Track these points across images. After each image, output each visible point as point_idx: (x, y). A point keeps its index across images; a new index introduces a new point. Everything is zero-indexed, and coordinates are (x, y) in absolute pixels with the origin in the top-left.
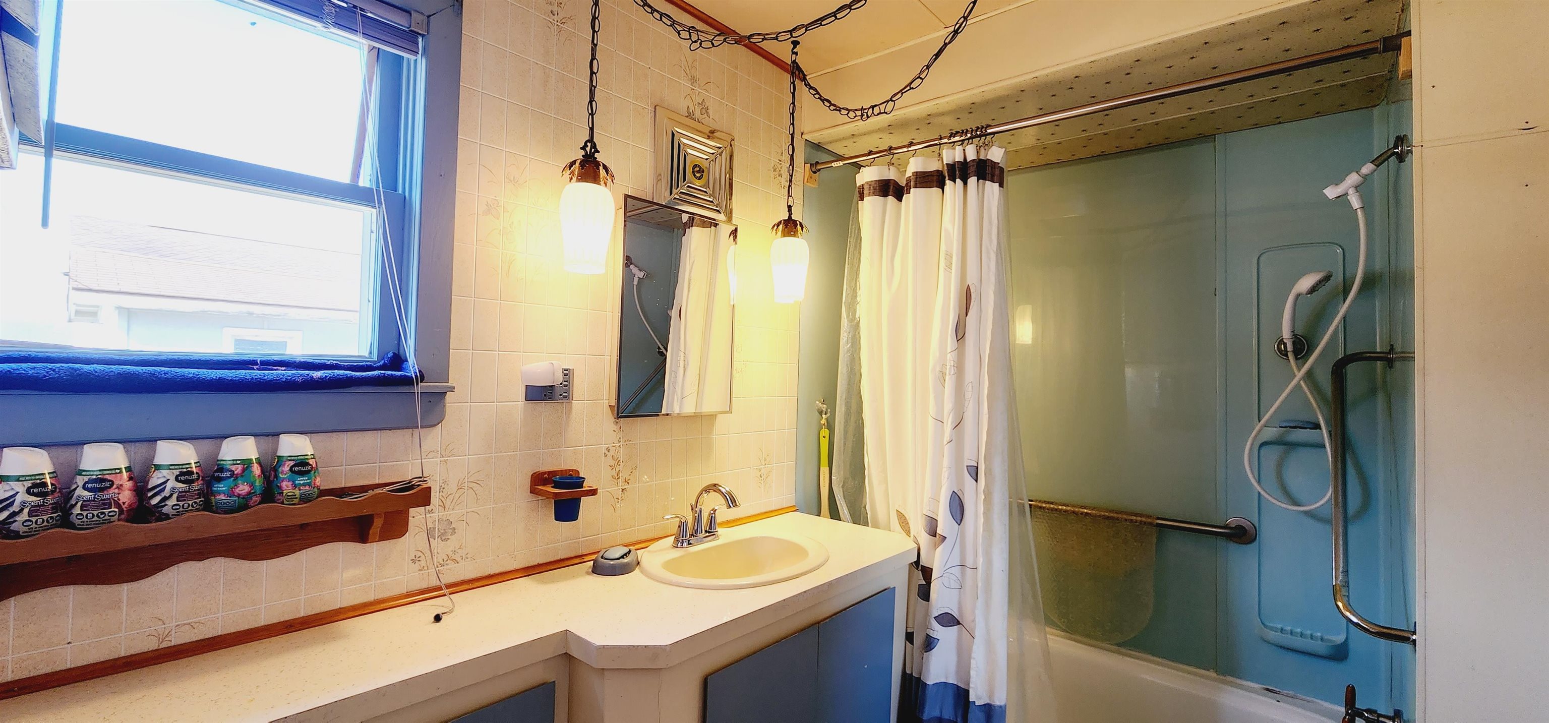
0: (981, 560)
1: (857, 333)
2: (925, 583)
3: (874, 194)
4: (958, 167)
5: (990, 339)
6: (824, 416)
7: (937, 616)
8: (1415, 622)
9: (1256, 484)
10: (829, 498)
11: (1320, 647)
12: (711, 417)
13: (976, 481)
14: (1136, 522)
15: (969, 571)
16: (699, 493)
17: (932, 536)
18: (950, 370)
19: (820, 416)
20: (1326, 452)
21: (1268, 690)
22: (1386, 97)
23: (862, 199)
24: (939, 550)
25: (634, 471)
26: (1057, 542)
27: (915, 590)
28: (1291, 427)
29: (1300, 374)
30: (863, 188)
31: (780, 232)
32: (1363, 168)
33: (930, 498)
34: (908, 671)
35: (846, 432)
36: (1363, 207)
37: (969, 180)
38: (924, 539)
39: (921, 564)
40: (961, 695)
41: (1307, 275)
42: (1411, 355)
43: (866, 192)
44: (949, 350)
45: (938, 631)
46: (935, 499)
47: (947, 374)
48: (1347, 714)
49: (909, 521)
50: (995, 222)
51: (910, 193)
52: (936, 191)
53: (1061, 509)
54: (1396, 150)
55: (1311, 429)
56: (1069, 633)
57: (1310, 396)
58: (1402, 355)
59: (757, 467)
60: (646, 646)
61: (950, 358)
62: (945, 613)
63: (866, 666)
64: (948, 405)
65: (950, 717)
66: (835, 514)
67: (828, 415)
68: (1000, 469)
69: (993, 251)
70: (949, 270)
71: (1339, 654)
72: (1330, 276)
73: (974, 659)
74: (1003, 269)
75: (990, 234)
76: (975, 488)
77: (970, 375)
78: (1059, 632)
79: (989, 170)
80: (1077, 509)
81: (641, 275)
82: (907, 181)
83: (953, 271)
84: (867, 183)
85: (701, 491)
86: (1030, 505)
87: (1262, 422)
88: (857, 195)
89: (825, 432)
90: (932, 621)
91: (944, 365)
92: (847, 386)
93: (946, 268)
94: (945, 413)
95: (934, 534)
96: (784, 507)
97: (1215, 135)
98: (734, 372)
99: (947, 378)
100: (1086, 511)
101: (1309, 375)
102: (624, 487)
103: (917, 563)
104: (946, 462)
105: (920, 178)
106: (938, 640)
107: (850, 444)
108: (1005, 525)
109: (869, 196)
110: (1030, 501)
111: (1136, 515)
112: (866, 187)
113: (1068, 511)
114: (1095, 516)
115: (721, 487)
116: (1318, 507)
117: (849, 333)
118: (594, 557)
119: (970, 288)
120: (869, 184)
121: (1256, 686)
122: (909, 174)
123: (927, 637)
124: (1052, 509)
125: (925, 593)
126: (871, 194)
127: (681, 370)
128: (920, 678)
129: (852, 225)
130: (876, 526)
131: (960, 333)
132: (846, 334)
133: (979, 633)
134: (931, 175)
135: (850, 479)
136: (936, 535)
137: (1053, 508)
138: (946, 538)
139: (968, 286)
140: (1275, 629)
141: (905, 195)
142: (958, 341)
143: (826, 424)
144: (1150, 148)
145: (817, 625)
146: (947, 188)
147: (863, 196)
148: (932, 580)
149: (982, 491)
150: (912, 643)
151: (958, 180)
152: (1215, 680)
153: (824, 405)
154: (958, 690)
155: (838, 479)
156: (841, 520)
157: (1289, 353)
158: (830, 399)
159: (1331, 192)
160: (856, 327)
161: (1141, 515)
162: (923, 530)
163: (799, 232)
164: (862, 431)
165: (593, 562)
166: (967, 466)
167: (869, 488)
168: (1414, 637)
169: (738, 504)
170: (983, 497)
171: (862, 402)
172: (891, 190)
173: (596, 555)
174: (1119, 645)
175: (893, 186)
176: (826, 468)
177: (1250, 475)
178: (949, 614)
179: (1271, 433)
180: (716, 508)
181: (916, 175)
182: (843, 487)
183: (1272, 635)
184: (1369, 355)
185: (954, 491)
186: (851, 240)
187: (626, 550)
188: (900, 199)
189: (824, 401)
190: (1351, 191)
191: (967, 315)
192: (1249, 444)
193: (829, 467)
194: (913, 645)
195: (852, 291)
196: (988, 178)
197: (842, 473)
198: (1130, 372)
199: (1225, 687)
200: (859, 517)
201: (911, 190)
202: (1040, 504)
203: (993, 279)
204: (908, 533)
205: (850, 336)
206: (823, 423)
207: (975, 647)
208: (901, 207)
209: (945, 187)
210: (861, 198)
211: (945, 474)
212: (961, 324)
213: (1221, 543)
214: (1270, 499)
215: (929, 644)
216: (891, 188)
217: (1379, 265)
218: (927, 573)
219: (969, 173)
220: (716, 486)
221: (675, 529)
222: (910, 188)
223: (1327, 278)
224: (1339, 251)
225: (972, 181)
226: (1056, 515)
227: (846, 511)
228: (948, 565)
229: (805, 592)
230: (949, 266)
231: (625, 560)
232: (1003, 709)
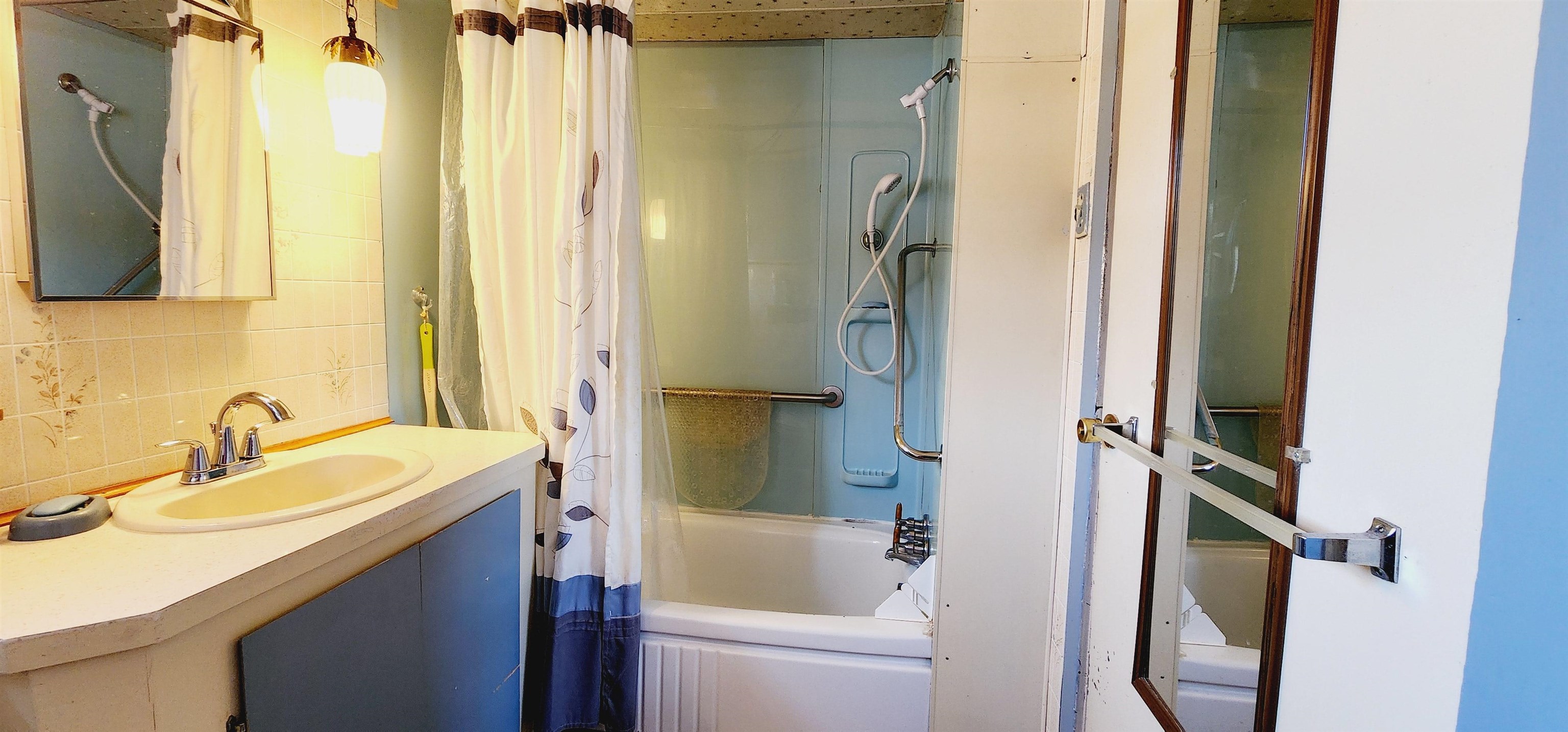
0: (614, 447)
1: (462, 204)
2: (555, 480)
3: (477, 27)
4: (580, 11)
5: (620, 214)
6: (424, 307)
7: (569, 511)
8: (942, 445)
9: (844, 355)
10: (437, 405)
11: (881, 481)
12: (242, 305)
13: (608, 367)
14: (755, 399)
15: (602, 460)
16: (224, 406)
17: (562, 430)
18: (576, 247)
19: (419, 308)
20: (892, 326)
21: (847, 521)
22: (942, 29)
23: (461, 33)
24: (570, 442)
25: (89, 384)
26: (689, 425)
27: (544, 489)
28: (870, 307)
29: (877, 262)
30: (462, 19)
31: (339, 54)
32: (927, 83)
33: (558, 389)
34: (539, 574)
35: (453, 324)
36: (925, 117)
37: (593, 28)
38: (553, 434)
39: (550, 460)
40: (597, 584)
41: (886, 176)
42: (948, 247)
43: (466, 23)
44: (575, 225)
45: (570, 526)
46: (565, 391)
47: (574, 251)
48: (897, 524)
49: (535, 418)
50: (623, 82)
51: (523, 35)
52: (555, 36)
53: (692, 394)
54: (948, 71)
55: (882, 308)
56: (699, 506)
57: (883, 280)
58: (944, 246)
59: (327, 372)
60: (111, 622)
61: (577, 234)
62: (578, 507)
63: (487, 579)
64: (576, 286)
65: (585, 609)
66: (444, 421)
67: (430, 306)
68: (632, 351)
69: (622, 116)
70: (572, 132)
71: (892, 483)
72: (901, 178)
73: (609, 545)
74: (632, 136)
75: (618, 95)
76: (607, 375)
77: (599, 253)
78: (692, 508)
79: (615, 21)
80: (706, 393)
81: (104, 108)
82: (519, 18)
83: (578, 135)
84: (466, 11)
85: (227, 404)
86: (664, 393)
87: (850, 303)
88: (453, 28)
89: (427, 327)
90: (563, 517)
91: (570, 242)
92: (451, 268)
93: (569, 129)
94: (572, 295)
95: (563, 427)
96: (373, 420)
97: (824, 39)
98: (276, 245)
99: (574, 256)
100: (714, 393)
101: (883, 261)
102: (70, 409)
103: (545, 460)
104: (574, 348)
105: (535, 16)
106: (571, 535)
107: (459, 338)
108: (638, 409)
109: (470, 29)
110: (663, 389)
111: (755, 392)
112: (465, 17)
113: (698, 395)
114: (722, 398)
115: (263, 396)
116: (882, 373)
117: (451, 202)
118: (9, 519)
119: (596, 156)
120: (470, 13)
121: (840, 519)
122: (521, 11)
123: (558, 535)
124: (684, 395)
125: (555, 491)
126: (473, 26)
127: (189, 247)
128: (552, 578)
129: (449, 65)
130: (497, 428)
131: (587, 205)
132: (447, 205)
133: (613, 520)
134: (549, 16)
135: (462, 379)
136: (565, 427)
137: (686, 394)
138: (576, 429)
139: (595, 153)
140: (853, 473)
141: (517, 37)
142: (584, 216)
143: (428, 317)
144: (771, 41)
145: (418, 546)
146: (568, 34)
147: (463, 29)
148: (563, 475)
149: (614, 376)
150: (542, 544)
151: (580, 26)
152: (811, 521)
153: (424, 295)
154: (593, 579)
155: (446, 380)
156: (452, 427)
157: (870, 244)
158: (430, 287)
159: (906, 101)
160: (460, 196)
161: (759, 392)
162: (552, 427)
163: (369, 61)
164: (475, 323)
165: (9, 526)
166: (598, 352)
167: (487, 387)
168: (941, 456)
169: (290, 415)
170: (615, 383)
171: (473, 288)
172: (499, 27)
173: (15, 516)
174: (740, 509)
175: (502, 23)
176: (430, 369)
177: (840, 347)
178: (582, 507)
179: (856, 313)
180: (257, 426)
181: (531, 12)
182: (453, 389)
183: (852, 478)
184: (921, 246)
185: (584, 380)
186: (449, 85)
187: (86, 498)
188: (511, 40)
189: (423, 289)
190: (918, 102)
191: (594, 187)
192: (841, 321)
193: (435, 368)
194: (544, 546)
195: (453, 150)
196: (615, 30)
197: (451, 372)
198: (751, 272)
199: (821, 525)
200: (475, 421)
201: (524, 29)
202: (673, 392)
203: (622, 148)
204: (534, 430)
205: (453, 206)
206: (424, 316)
207: (609, 534)
208: (513, 50)
209: (566, 33)
210: (460, 31)
211: (574, 362)
212: (589, 197)
213: (819, 407)
214: (855, 368)
215: (561, 540)
216: (500, 25)
217: (930, 175)
218: (557, 469)
219: (594, 21)
220: (253, 395)
221: (183, 462)
222: (524, 28)
223: (898, 180)
224: (907, 159)
225: (597, 30)
226: (687, 400)
227: (458, 415)
228: (580, 458)
229: (396, 509)
230: (573, 128)
231: (82, 512)
232: (638, 587)
